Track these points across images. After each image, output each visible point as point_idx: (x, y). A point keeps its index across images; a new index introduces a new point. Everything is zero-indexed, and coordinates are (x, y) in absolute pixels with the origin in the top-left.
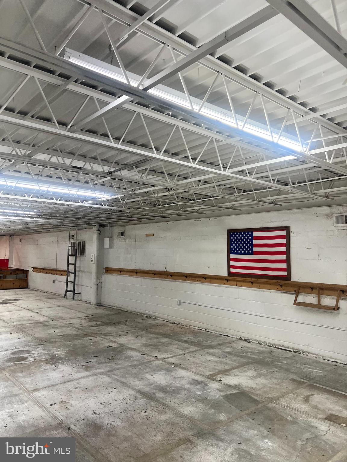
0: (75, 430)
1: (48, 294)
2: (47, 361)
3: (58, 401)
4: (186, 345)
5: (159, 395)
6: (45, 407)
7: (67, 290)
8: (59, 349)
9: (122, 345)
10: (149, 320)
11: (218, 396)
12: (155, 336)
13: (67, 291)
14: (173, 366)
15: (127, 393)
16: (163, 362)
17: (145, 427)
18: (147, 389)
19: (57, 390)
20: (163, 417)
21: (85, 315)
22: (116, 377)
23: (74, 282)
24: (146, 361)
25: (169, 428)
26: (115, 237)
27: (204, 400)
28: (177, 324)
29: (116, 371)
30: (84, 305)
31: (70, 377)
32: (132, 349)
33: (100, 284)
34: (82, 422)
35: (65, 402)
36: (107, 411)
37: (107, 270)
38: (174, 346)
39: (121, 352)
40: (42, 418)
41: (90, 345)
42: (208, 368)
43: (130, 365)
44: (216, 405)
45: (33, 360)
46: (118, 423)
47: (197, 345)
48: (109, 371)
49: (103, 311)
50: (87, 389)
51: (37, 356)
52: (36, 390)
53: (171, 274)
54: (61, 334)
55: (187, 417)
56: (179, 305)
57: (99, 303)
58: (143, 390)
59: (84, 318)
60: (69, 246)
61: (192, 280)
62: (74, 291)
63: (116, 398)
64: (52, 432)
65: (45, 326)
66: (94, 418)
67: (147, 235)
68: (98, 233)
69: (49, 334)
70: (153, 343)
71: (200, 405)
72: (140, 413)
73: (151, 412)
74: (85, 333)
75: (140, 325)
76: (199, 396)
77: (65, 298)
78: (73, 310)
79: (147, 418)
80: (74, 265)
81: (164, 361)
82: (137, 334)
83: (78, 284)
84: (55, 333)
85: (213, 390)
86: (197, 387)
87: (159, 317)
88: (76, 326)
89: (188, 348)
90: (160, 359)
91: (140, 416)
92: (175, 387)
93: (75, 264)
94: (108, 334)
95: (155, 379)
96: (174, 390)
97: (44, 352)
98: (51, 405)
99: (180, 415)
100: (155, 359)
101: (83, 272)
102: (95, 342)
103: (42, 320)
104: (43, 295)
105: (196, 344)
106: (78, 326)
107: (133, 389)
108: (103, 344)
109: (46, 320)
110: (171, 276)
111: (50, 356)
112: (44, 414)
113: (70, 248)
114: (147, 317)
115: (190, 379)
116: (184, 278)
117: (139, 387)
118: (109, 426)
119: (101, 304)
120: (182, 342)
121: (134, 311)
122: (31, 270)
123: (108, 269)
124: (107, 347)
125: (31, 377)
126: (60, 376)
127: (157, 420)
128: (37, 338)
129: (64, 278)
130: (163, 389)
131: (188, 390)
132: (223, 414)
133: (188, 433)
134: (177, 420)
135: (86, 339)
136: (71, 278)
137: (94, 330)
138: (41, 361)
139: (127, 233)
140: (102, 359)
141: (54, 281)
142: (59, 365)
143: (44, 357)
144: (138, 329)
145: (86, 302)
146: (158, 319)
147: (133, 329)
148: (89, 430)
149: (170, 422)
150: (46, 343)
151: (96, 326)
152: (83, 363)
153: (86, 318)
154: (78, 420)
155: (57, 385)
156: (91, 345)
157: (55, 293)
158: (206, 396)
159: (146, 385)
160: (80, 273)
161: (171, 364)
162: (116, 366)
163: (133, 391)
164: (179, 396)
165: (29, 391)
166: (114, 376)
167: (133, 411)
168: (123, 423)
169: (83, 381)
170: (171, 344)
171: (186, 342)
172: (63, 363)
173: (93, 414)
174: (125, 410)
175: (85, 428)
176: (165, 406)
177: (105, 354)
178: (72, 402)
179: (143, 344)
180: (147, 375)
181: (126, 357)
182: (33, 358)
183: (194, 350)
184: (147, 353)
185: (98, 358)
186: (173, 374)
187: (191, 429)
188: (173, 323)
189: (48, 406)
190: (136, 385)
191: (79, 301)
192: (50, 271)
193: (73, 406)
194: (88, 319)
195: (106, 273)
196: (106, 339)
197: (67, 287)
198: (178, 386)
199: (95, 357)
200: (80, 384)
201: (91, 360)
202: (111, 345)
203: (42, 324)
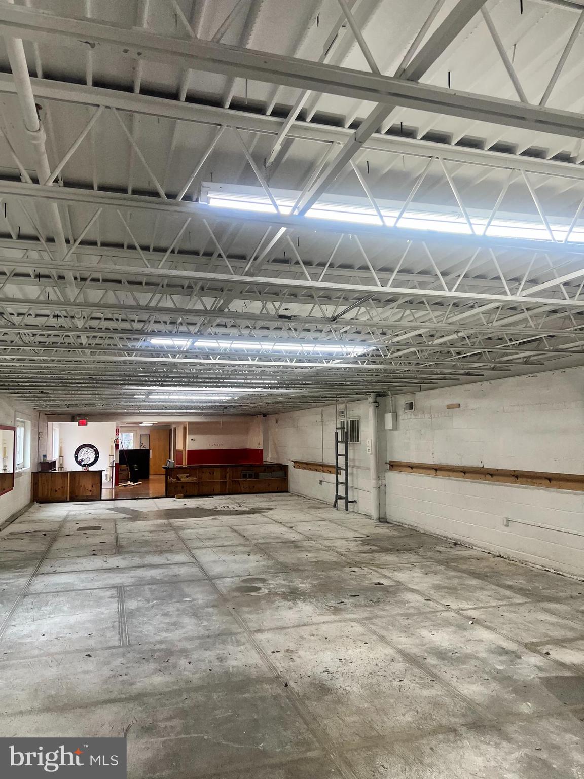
0: (293, 688)
1: (314, 502)
2: (284, 596)
3: (283, 649)
4: (508, 593)
5: (432, 661)
6: (264, 654)
7: (337, 495)
8: (305, 581)
9: (399, 583)
10: (458, 548)
11: (532, 677)
12: (459, 574)
13: (338, 497)
14: (471, 622)
15: (382, 652)
16: (456, 615)
17: (392, 701)
18: (415, 651)
19: (286, 635)
20: (426, 693)
21: (357, 535)
22: (374, 628)
23: (346, 483)
24: (428, 610)
25: (428, 708)
26: (400, 412)
27: (504, 679)
28: (505, 559)
29: (376, 619)
30: (361, 520)
31: (308, 620)
32: (413, 591)
33: (383, 488)
34: (307, 679)
35: (292, 651)
36: (345, 672)
37: (392, 466)
38: (485, 593)
39: (394, 593)
40: (256, 666)
41: (350, 579)
42: (533, 631)
43: (402, 614)
44: (523, 690)
45: (267, 591)
46: (355, 689)
47: (528, 594)
48: (366, 618)
49: (387, 531)
50: (326, 638)
51: (273, 588)
52: (259, 631)
53: (491, 473)
54: (314, 560)
55: (464, 699)
56: (507, 526)
57: (383, 518)
58: (408, 651)
59: (355, 539)
60: (337, 428)
61: (527, 483)
62: (346, 498)
63: (364, 656)
64: (264, 685)
65: (296, 547)
66: (324, 677)
67: (450, 407)
68: (374, 406)
69: (298, 559)
70: (451, 585)
71: (495, 684)
72: (391, 681)
73: (410, 683)
74: (349, 561)
75: (440, 557)
76: (498, 671)
77: (336, 508)
78: (342, 526)
79: (400, 689)
80: (344, 457)
81: (459, 614)
82: (427, 569)
83: (353, 487)
84: (306, 558)
85: (526, 667)
86: (501, 658)
87: (475, 546)
88: (339, 550)
89: (509, 598)
90: (453, 609)
91: (391, 685)
92: (462, 653)
93: (346, 456)
94: (384, 566)
95: (434, 638)
96: (458, 657)
97: (284, 582)
98: (273, 652)
99: (454, 694)
100: (445, 609)
101: (359, 467)
102: (361, 576)
103: (294, 539)
104: (306, 502)
105: (528, 592)
106: (342, 550)
107: (394, 647)
108: (370, 579)
109: (300, 539)
110: (492, 475)
111: (290, 588)
112: (260, 662)
113: (339, 431)
114: (455, 544)
115: (492, 645)
116: (513, 479)
117: (403, 646)
118: (341, 691)
119: (386, 519)
120: (502, 588)
121: (435, 534)
122: (291, 464)
123: (393, 464)
124: (375, 584)
125: (258, 613)
126: (296, 616)
127: (414, 695)
128: (281, 563)
129: (332, 477)
130: (442, 655)
131: (484, 661)
132: (529, 704)
133: (457, 720)
134: (448, 700)
135: (348, 569)
136: (342, 478)
137: (364, 558)
138: (276, 594)
139: (418, 405)
140: (361, 600)
141: (321, 482)
142: (299, 602)
143: (282, 590)
144: (434, 562)
145: (365, 515)
146: (474, 547)
147: (424, 560)
148: (313, 692)
149: (434, 701)
150: (290, 570)
151: (368, 553)
152: (333, 603)
153: (358, 539)
154: (302, 675)
155: (289, 628)
156: (352, 579)
157: (323, 500)
158: (510, 675)
159: (417, 645)
160: (355, 469)
161: (470, 618)
162: (380, 613)
163: (392, 650)
164: (464, 667)
165: (251, 631)
166: (371, 626)
167: (382, 677)
168: (361, 691)
169: (324, 628)
170: (481, 589)
171: (509, 587)
172: (304, 601)
173: (324, 672)
174: (371, 673)
175: (308, 687)
176: (435, 678)
177: (369, 594)
178: (301, 653)
179: (434, 584)
180: (424, 630)
181: (399, 602)
182: (267, 589)
183: (520, 601)
184: (435, 598)
185: (357, 598)
186: (466, 633)
187: (464, 715)
188: (499, 557)
189: (269, 652)
190: (399, 643)
191: (356, 513)
192: (315, 467)
193: (301, 658)
194: (360, 540)
195: (390, 469)
196: (378, 572)
197: (337, 491)
198: (468, 652)
199: (352, 596)
200: (319, 631)
201: (346, 601)
202: (382, 581)
203: (294, 544)
